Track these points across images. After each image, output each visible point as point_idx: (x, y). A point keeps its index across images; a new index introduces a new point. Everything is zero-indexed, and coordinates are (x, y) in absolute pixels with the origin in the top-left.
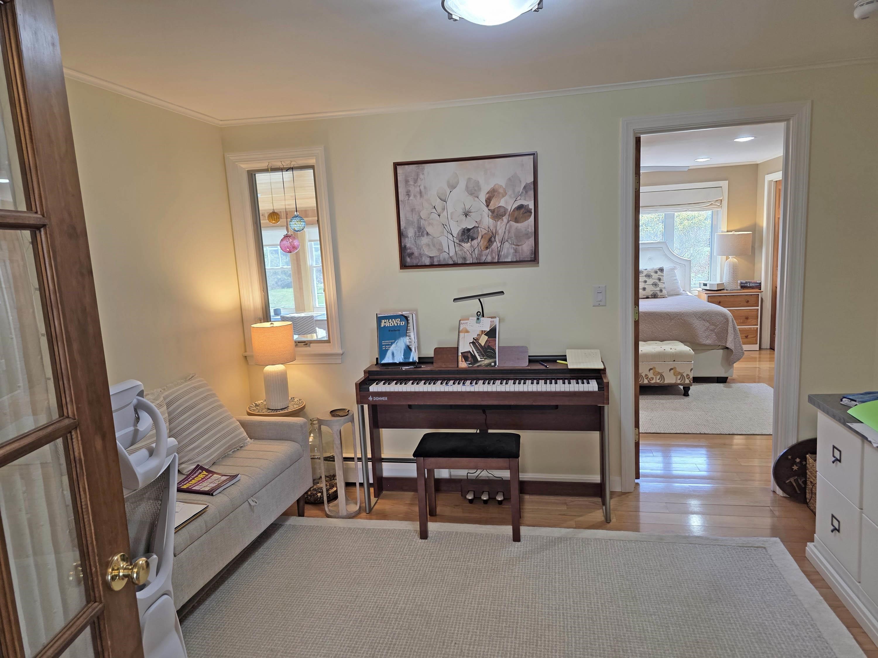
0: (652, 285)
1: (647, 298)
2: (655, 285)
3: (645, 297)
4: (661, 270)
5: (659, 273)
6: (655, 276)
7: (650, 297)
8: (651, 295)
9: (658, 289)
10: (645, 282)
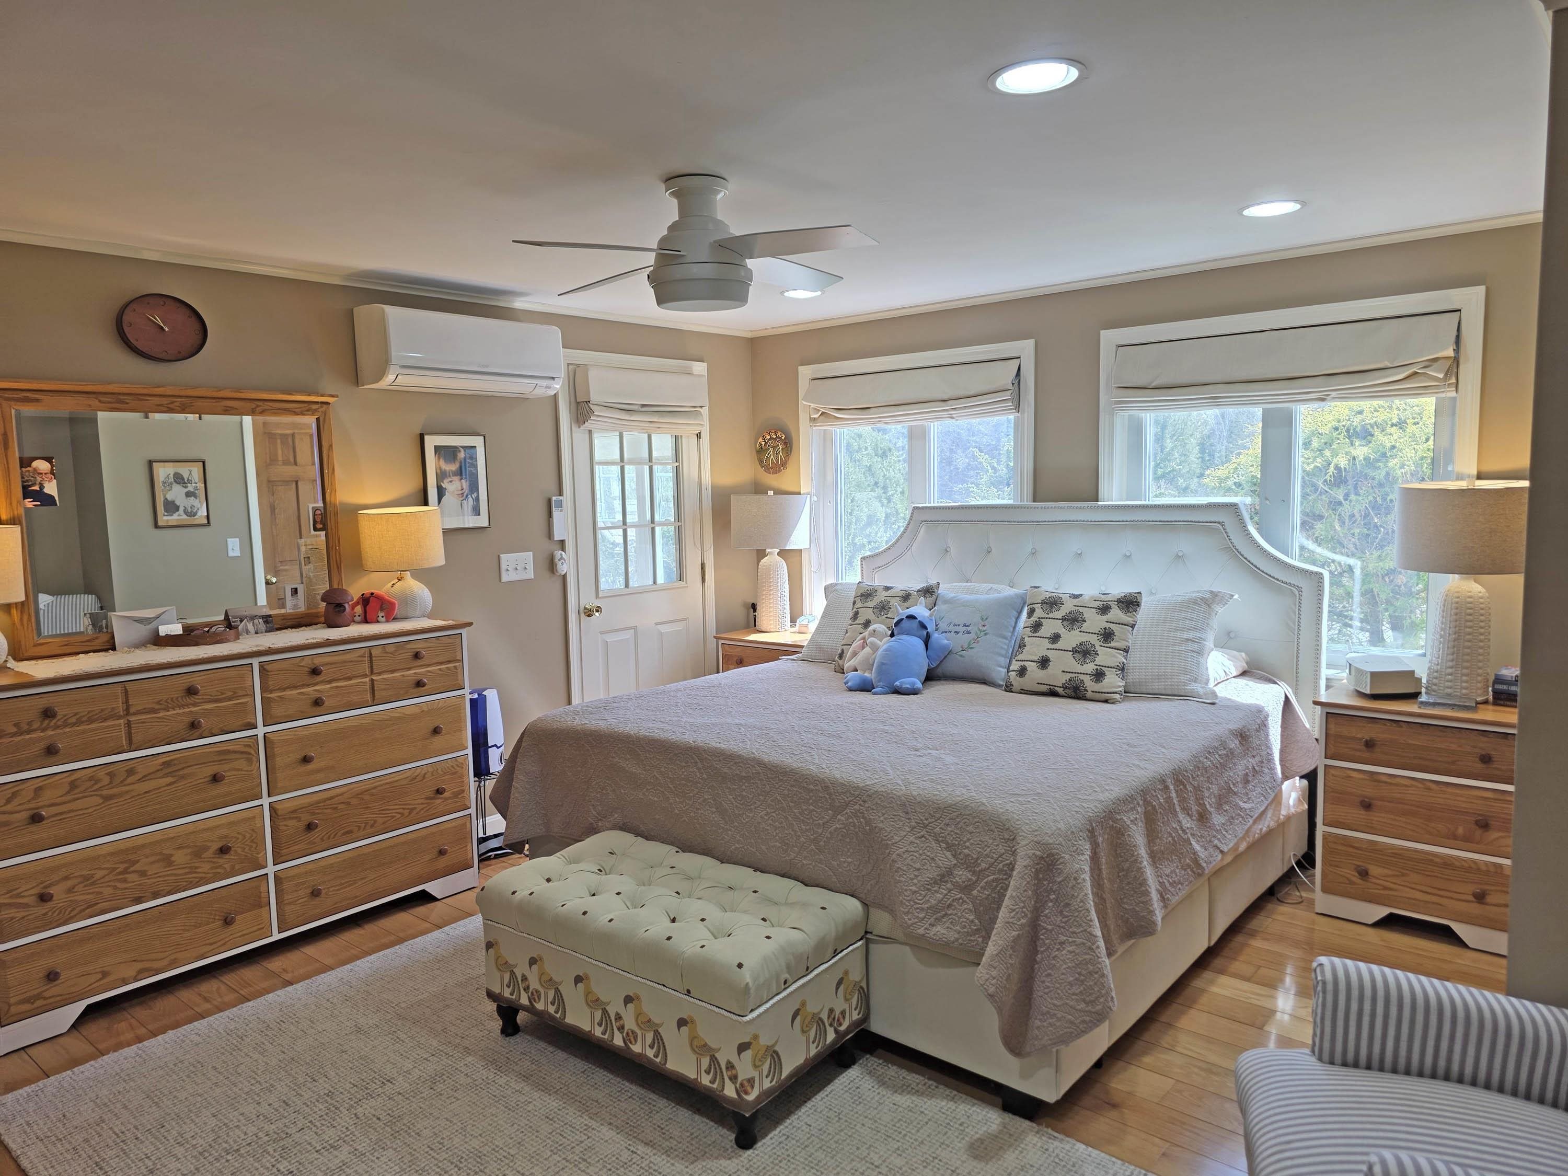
0: (1074, 651)
1: (1053, 693)
2: (1084, 652)
3: (1044, 688)
4: (1130, 603)
5: (1116, 613)
6: (1095, 622)
7: (1060, 690)
8: (1064, 687)
9: (1090, 667)
10: (1055, 638)
